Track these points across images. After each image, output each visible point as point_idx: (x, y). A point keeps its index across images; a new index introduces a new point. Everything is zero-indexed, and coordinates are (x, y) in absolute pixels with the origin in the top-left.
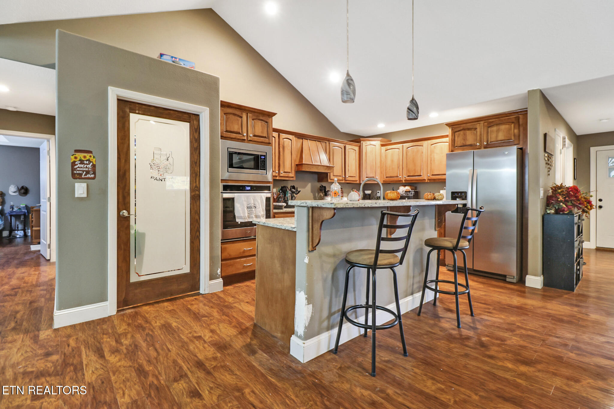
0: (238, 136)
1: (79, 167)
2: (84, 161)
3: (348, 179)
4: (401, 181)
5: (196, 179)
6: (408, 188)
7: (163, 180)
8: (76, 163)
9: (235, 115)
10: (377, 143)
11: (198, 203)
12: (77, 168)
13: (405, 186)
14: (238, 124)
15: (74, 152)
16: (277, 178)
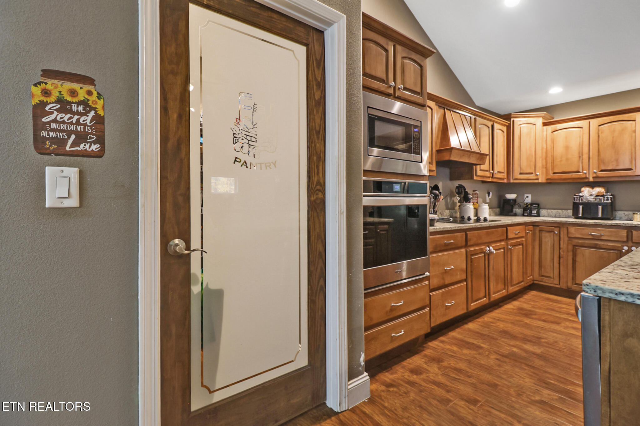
0: (382, 86)
1: (55, 121)
2: (70, 103)
3: (496, 176)
4: (586, 178)
5: (317, 168)
8: (47, 109)
10: (537, 120)
12: (49, 123)
13: (594, 187)
15: (42, 76)
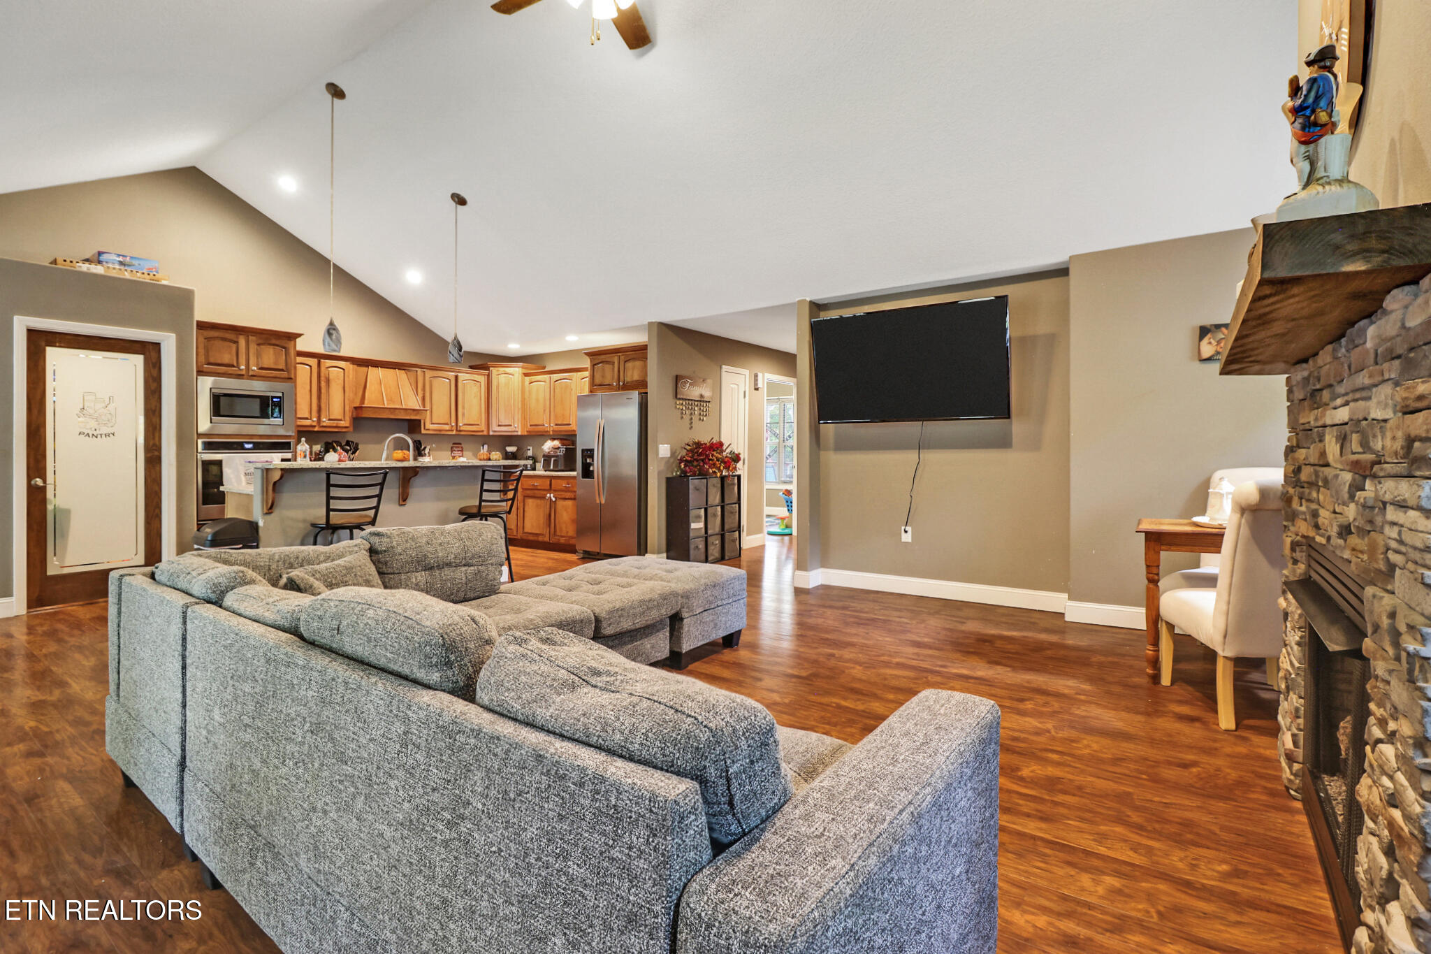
0: (230, 370)
3: (462, 429)
4: (547, 431)
5: (154, 435)
6: (557, 443)
7: (99, 436)
9: (224, 339)
10: (516, 370)
11: (158, 468)
13: (554, 439)
14: (230, 353)
16: (316, 429)
